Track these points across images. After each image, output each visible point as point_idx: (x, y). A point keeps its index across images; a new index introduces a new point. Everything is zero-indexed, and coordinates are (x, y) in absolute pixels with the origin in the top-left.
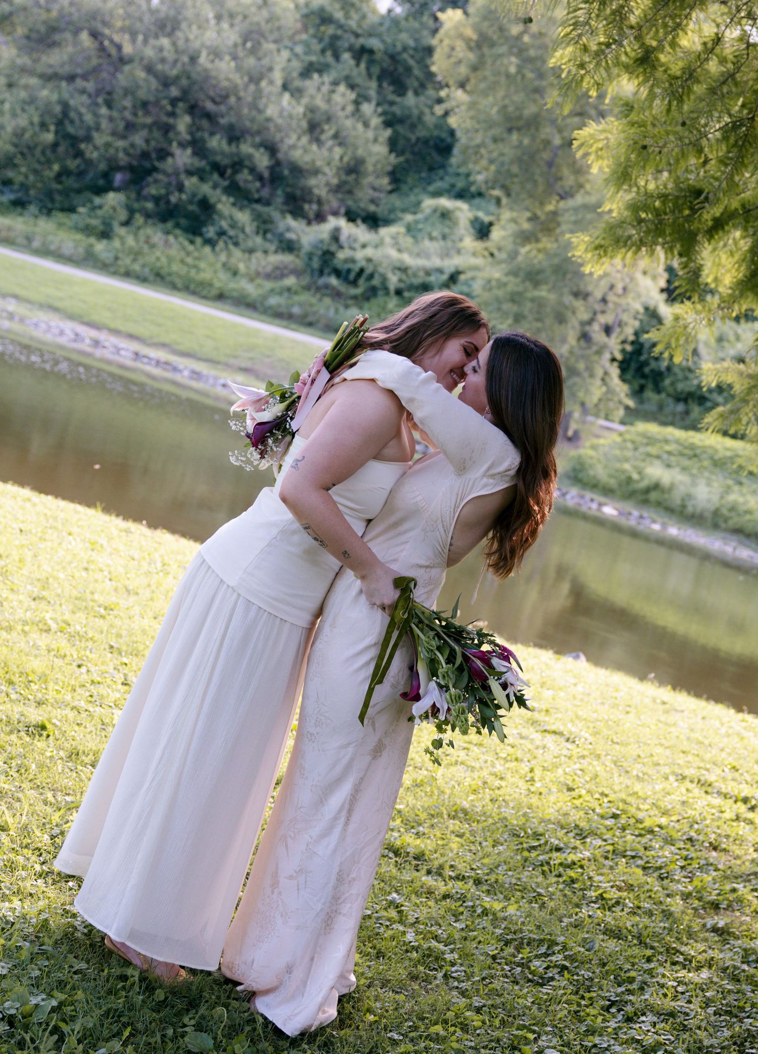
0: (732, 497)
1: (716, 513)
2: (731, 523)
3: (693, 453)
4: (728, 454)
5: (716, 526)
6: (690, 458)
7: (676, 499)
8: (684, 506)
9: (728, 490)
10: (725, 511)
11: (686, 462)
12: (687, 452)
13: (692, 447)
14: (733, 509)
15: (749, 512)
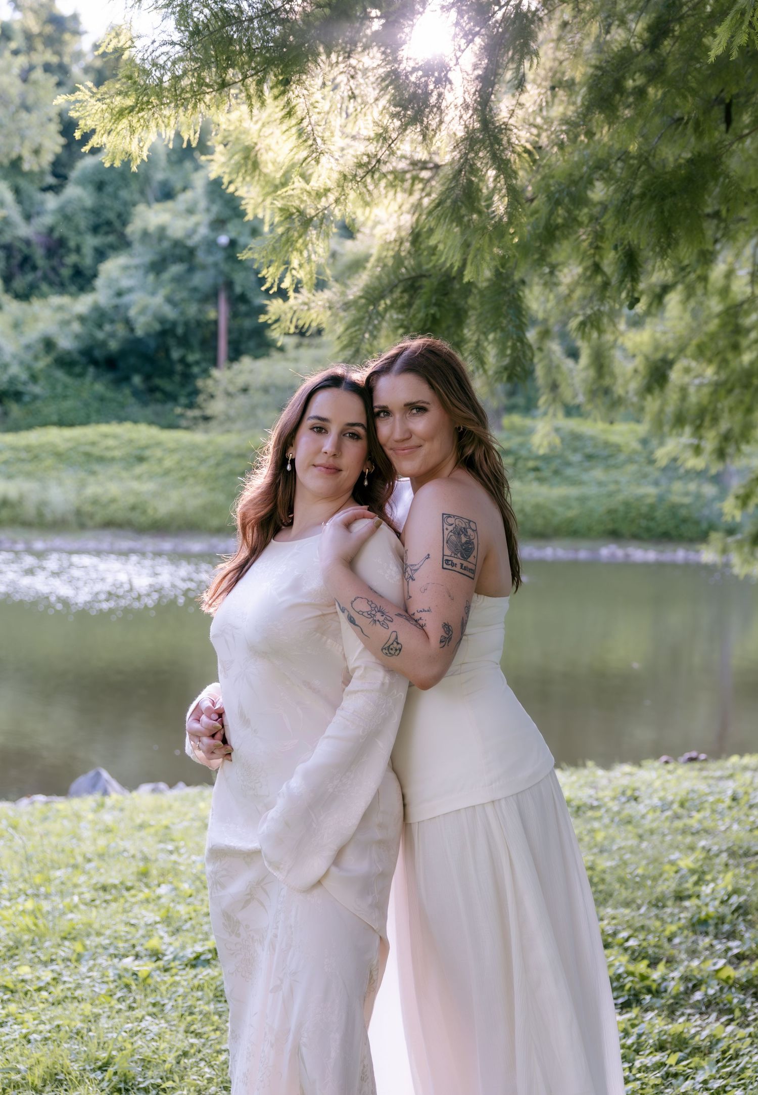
0: (92, 489)
1: (79, 513)
2: (99, 518)
3: (34, 455)
4: (70, 445)
5: (82, 526)
6: (31, 461)
7: (30, 510)
8: (40, 515)
9: (82, 485)
10: (88, 508)
11: (28, 467)
12: (23, 455)
13: (28, 449)
14: (95, 502)
15: (113, 500)
